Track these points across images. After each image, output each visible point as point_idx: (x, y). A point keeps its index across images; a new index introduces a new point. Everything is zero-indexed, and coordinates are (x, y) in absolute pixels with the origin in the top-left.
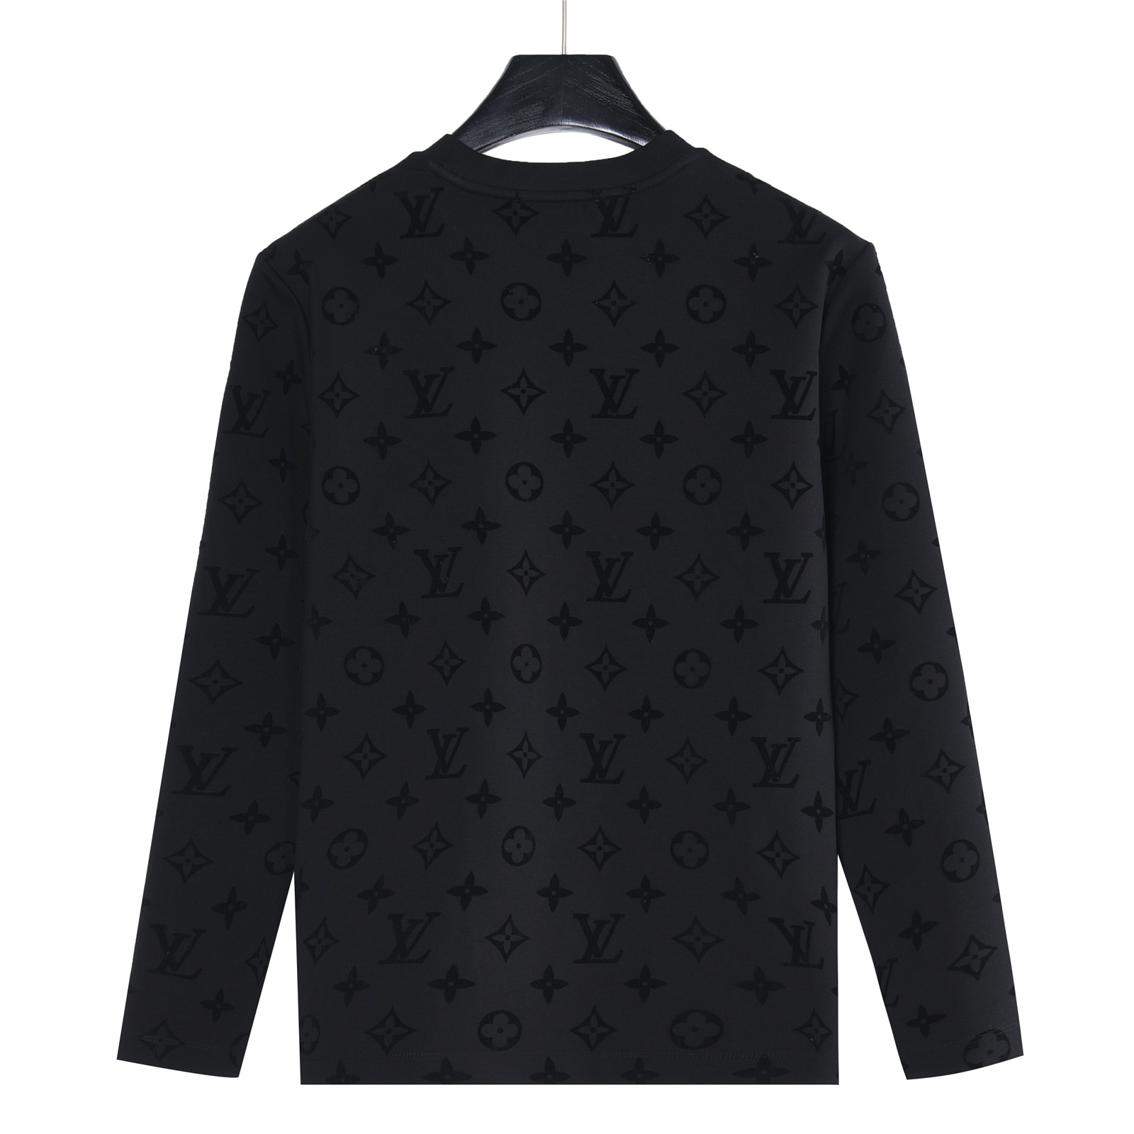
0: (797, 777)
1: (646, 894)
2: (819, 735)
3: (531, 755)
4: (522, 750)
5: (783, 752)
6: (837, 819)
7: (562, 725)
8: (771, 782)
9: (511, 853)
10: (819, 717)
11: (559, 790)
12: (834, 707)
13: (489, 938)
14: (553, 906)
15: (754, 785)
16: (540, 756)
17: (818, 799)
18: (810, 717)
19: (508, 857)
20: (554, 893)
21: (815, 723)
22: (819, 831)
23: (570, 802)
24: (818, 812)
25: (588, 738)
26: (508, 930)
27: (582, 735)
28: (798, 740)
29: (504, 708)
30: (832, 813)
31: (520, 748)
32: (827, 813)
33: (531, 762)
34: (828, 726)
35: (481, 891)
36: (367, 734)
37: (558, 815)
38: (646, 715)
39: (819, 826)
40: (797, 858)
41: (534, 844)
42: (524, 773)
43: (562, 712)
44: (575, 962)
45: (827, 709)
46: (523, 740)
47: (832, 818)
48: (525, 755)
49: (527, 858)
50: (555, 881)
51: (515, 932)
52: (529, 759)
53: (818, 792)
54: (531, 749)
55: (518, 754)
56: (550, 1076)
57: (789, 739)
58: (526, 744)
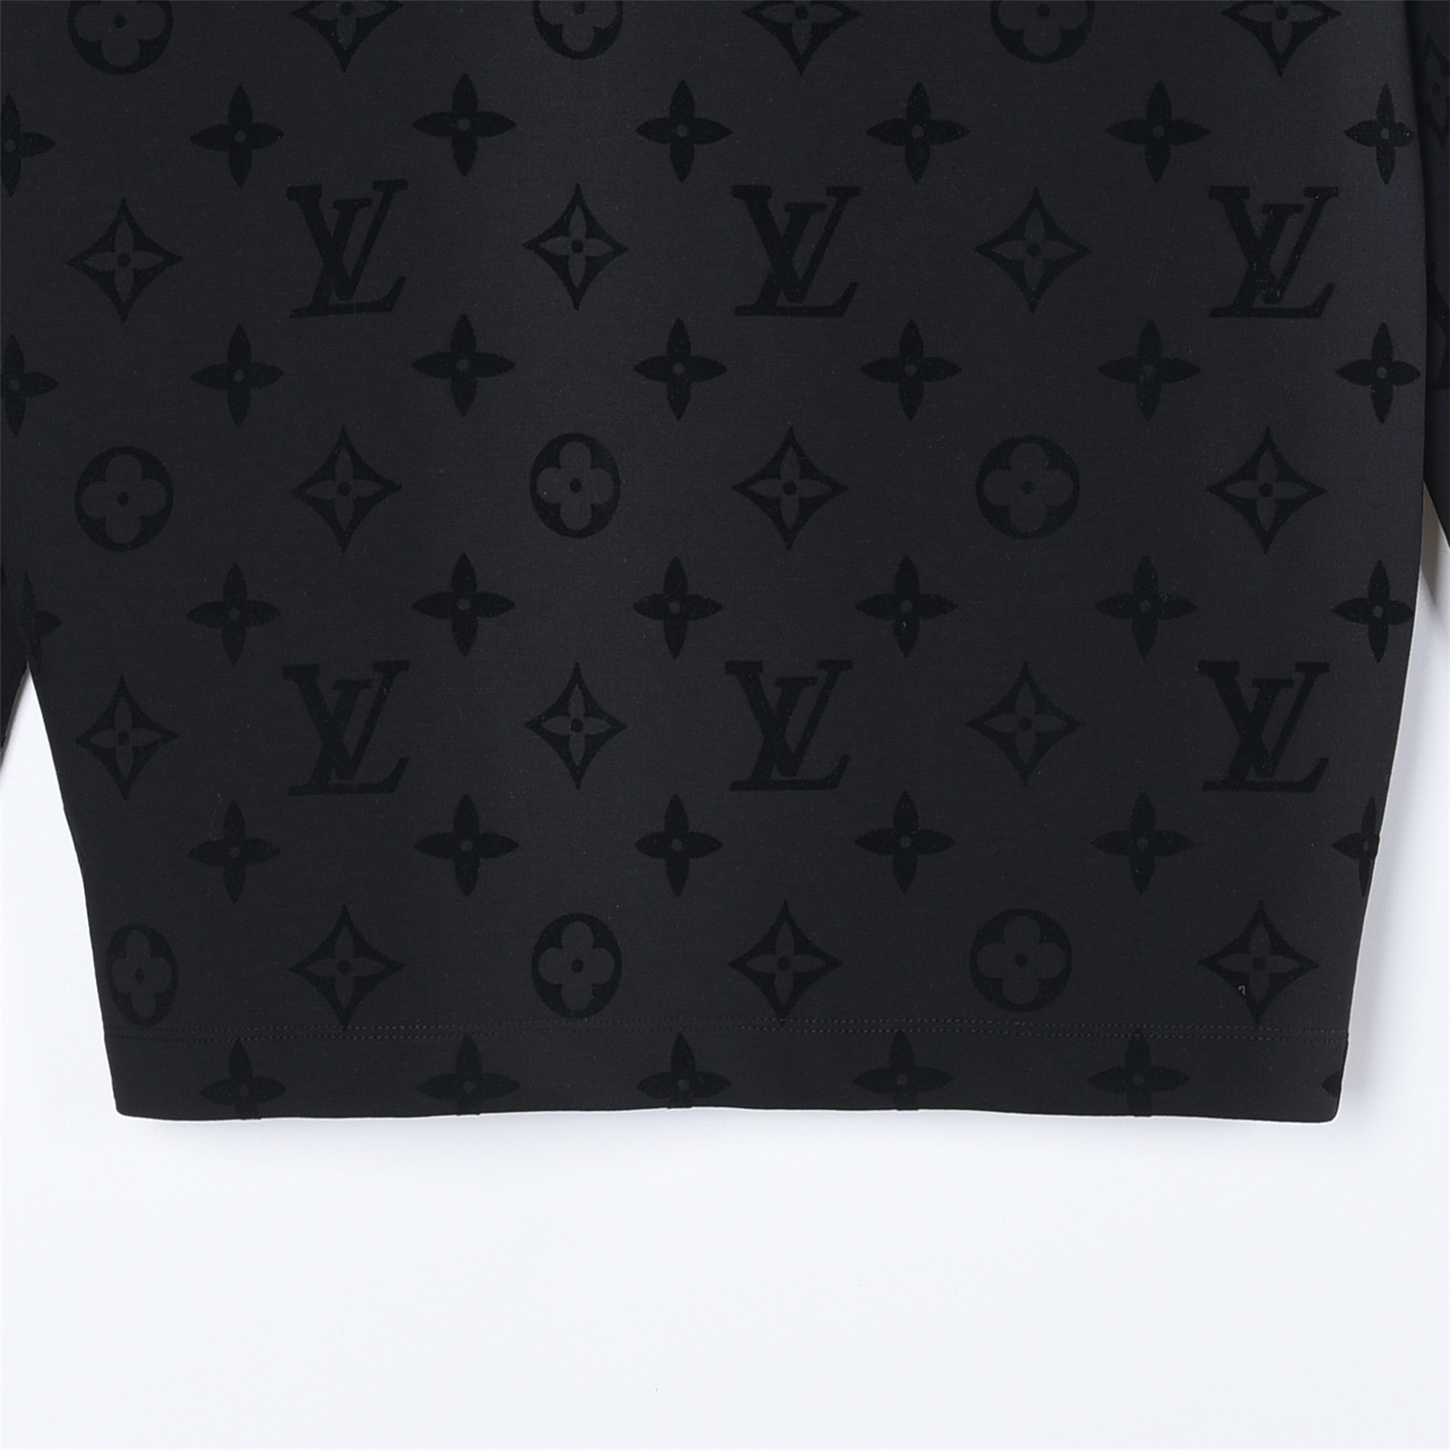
0: (1329, 289)
1: (906, 606)
2: (1386, 182)
3: (595, 247)
4: (567, 234)
5: (1294, 224)
6: (1431, 388)
7: (682, 163)
8: (1259, 303)
9: (558, 506)
10: (1385, 133)
11: (679, 335)
12: (1422, 111)
13: (535, 725)
14: (675, 642)
15: (1215, 313)
16: (619, 249)
17: (1383, 341)
18: (1362, 133)
19: (549, 513)
20: (675, 607)
21: (1374, 149)
22: (1382, 420)
23: (711, 369)
24: (1382, 372)
25: (755, 197)
26: (576, 706)
27: (739, 192)
28: (1332, 192)
29: (513, 124)
30: (1419, 374)
31: (561, 228)
32: (1403, 373)
33: (594, 266)
34: (1407, 157)
35: (497, 605)
36: (124, 201)
37: (679, 404)
38: (918, 132)
39: (1382, 405)
40: (1317, 491)
41: (617, 481)
42: (577, 294)
43: (682, 131)
44: (736, 786)
45: (1403, 112)
46: (571, 208)
47: (1417, 389)
48: (577, 246)
49: (600, 517)
50: (676, 574)
51: (592, 709)
52: (588, 258)
53: (1383, 326)
54: (593, 230)
55: (558, 245)
56: (683, 1084)
57: (1310, 192)
58: (578, 217)
